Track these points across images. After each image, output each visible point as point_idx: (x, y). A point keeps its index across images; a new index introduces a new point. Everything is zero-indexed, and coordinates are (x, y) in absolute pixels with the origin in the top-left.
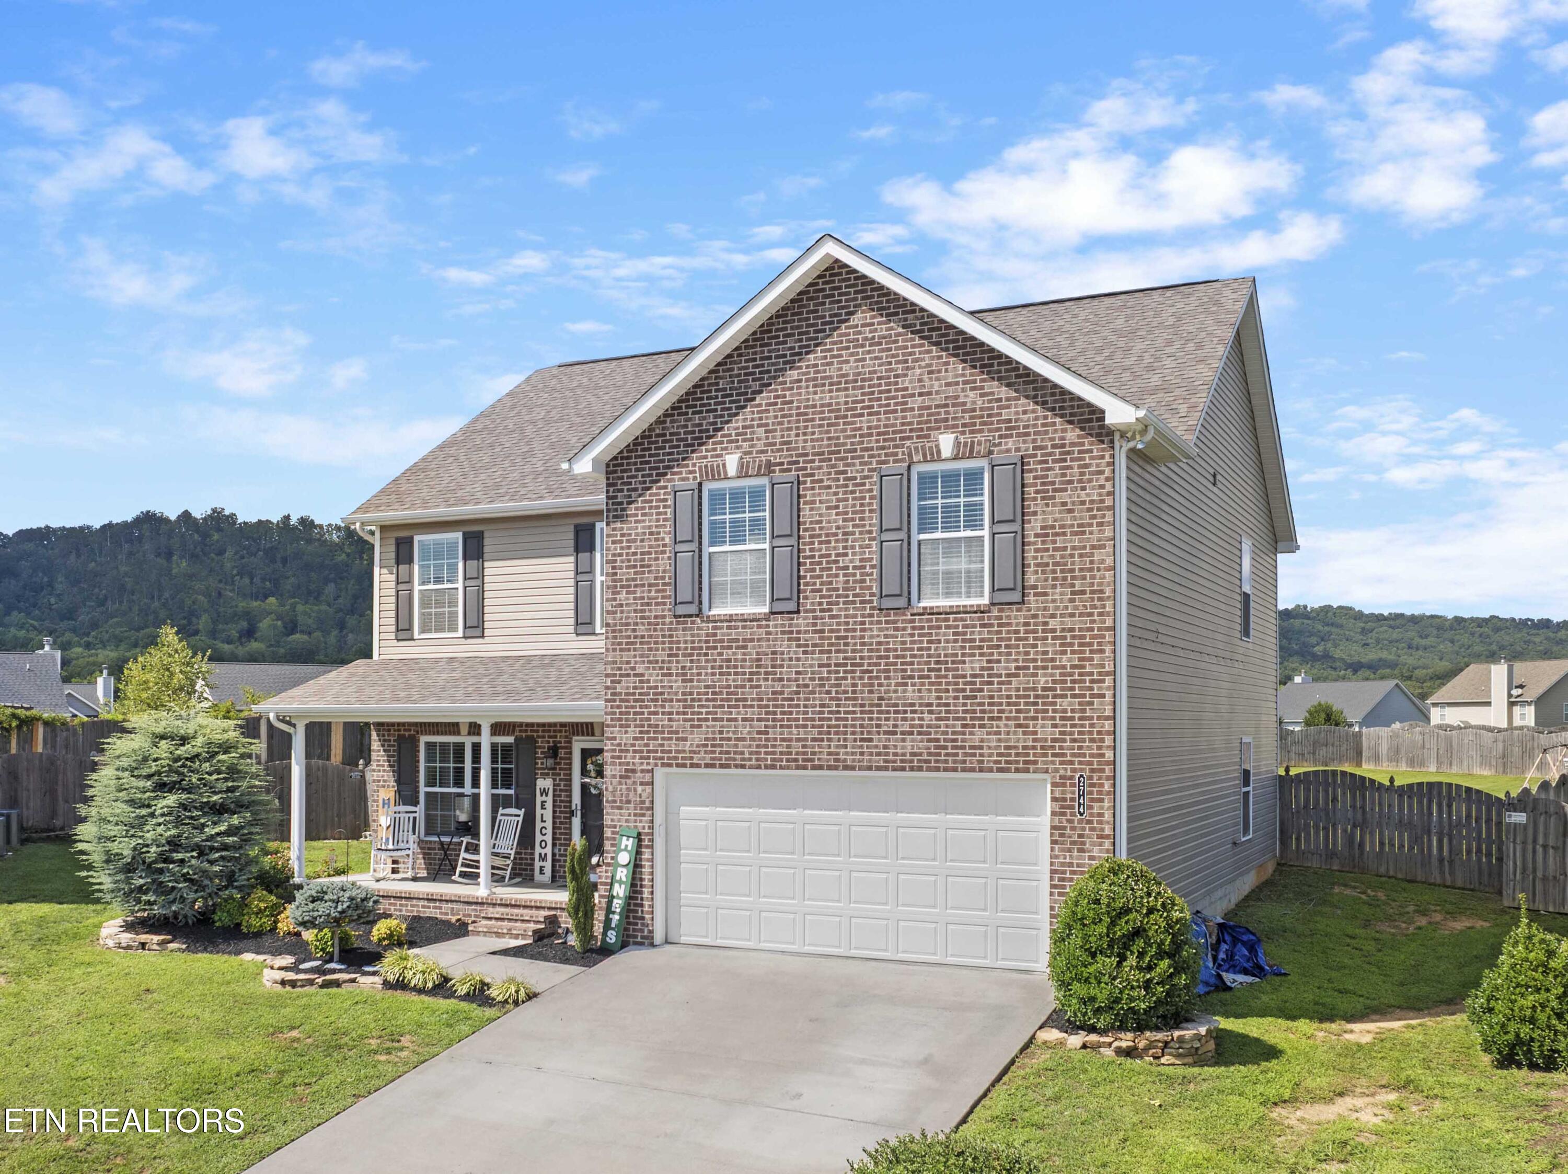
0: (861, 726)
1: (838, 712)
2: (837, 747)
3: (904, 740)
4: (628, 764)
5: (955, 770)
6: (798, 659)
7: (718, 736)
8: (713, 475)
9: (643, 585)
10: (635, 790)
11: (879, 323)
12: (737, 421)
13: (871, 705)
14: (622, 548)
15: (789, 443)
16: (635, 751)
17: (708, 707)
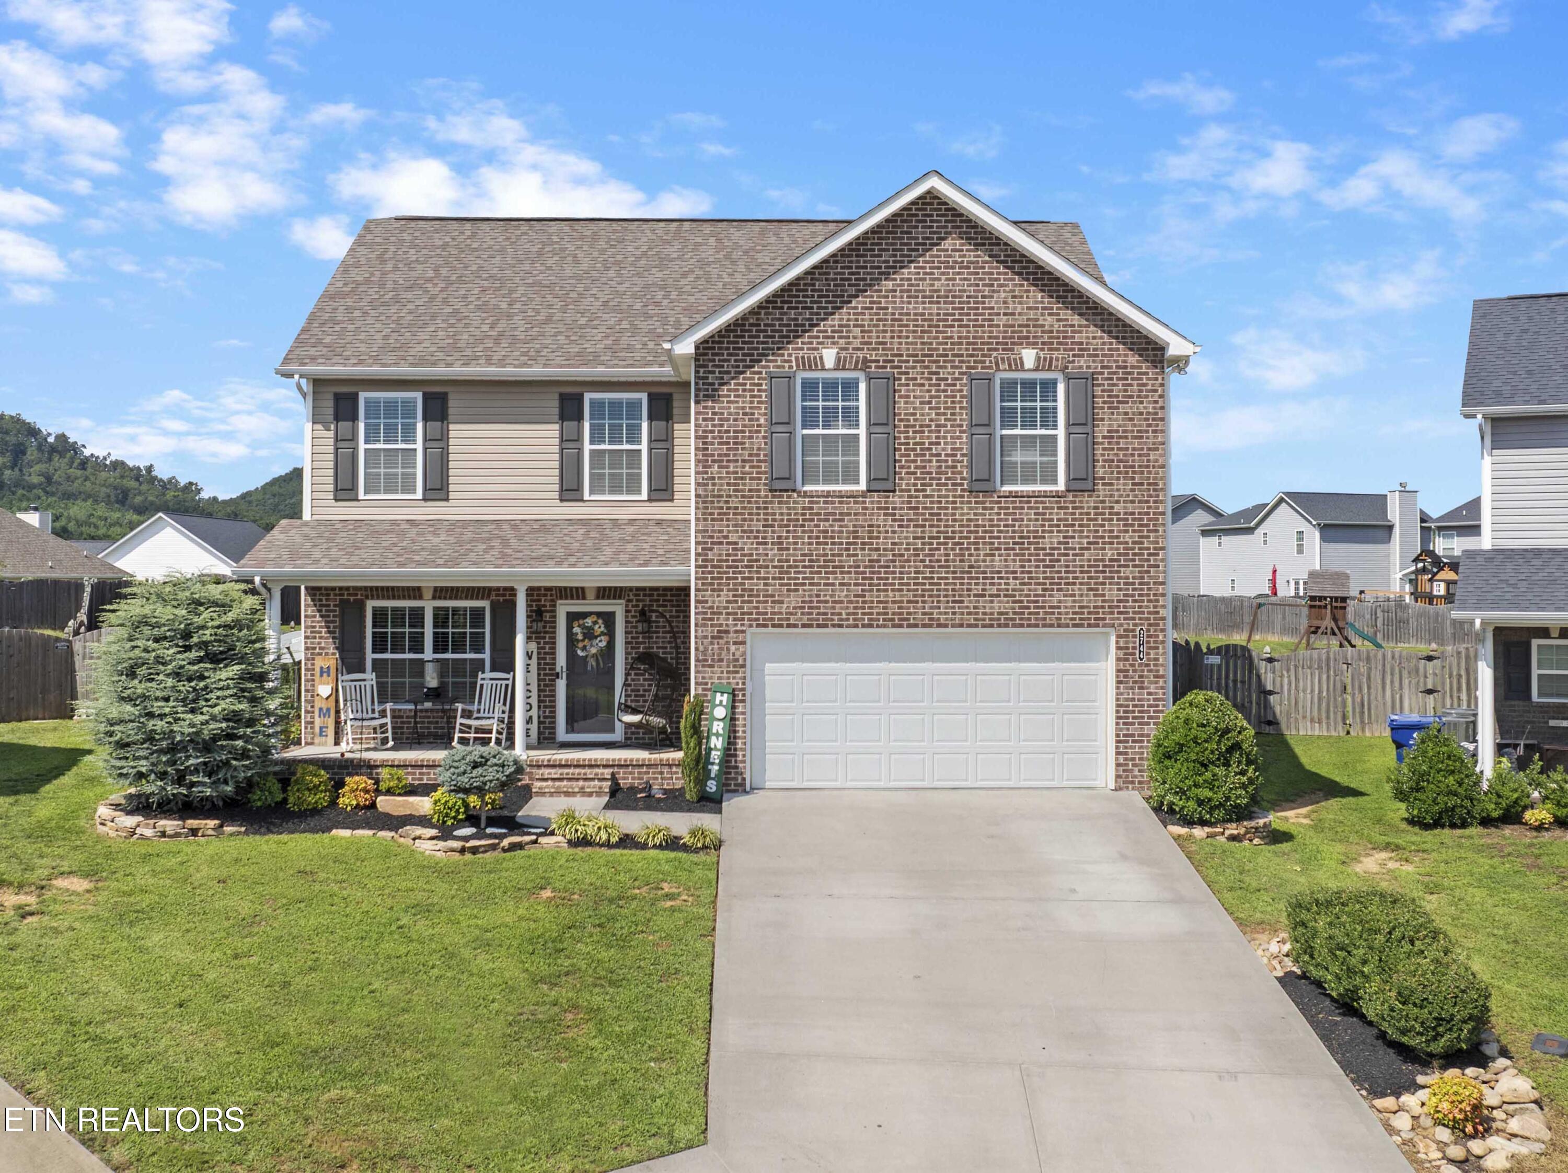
0: (953, 590)
1: (932, 578)
2: (931, 608)
3: (992, 602)
4: (721, 625)
5: (1037, 626)
6: (894, 532)
7: (815, 599)
8: (810, 366)
9: (737, 461)
10: (728, 649)
11: (968, 250)
12: (833, 320)
13: (962, 572)
14: (714, 426)
15: (885, 343)
16: (728, 614)
17: (805, 573)
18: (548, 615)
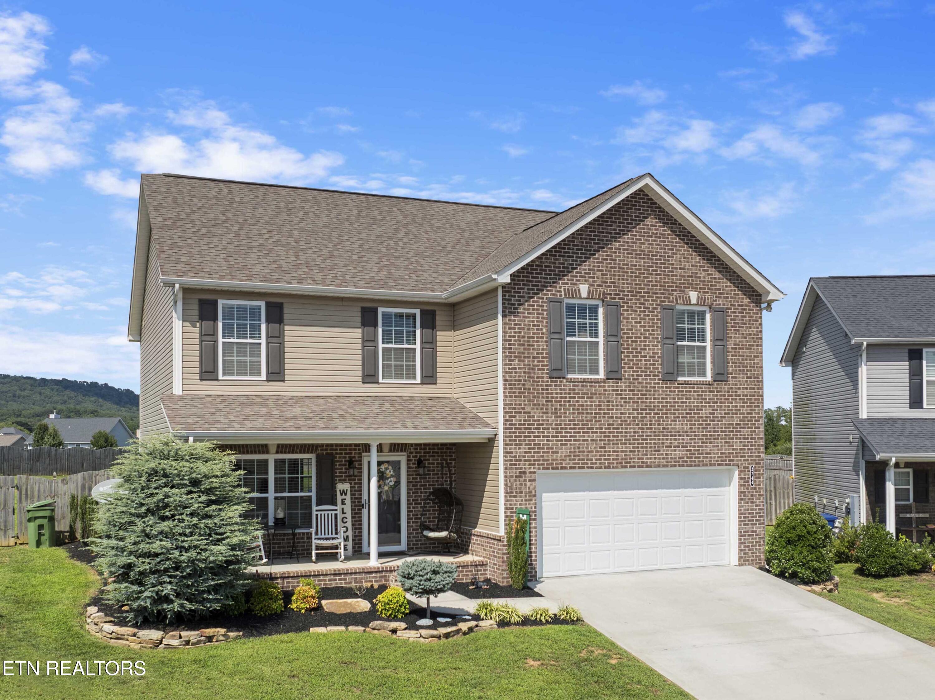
0: (655, 443)
1: (643, 436)
2: (643, 455)
3: (675, 451)
4: (521, 468)
5: (699, 465)
6: (621, 406)
7: (577, 450)
8: (573, 295)
9: (529, 357)
10: (526, 485)
11: (659, 226)
12: (585, 265)
13: (659, 432)
14: (515, 333)
15: (614, 283)
16: (525, 461)
17: (571, 433)
18: (357, 463)
